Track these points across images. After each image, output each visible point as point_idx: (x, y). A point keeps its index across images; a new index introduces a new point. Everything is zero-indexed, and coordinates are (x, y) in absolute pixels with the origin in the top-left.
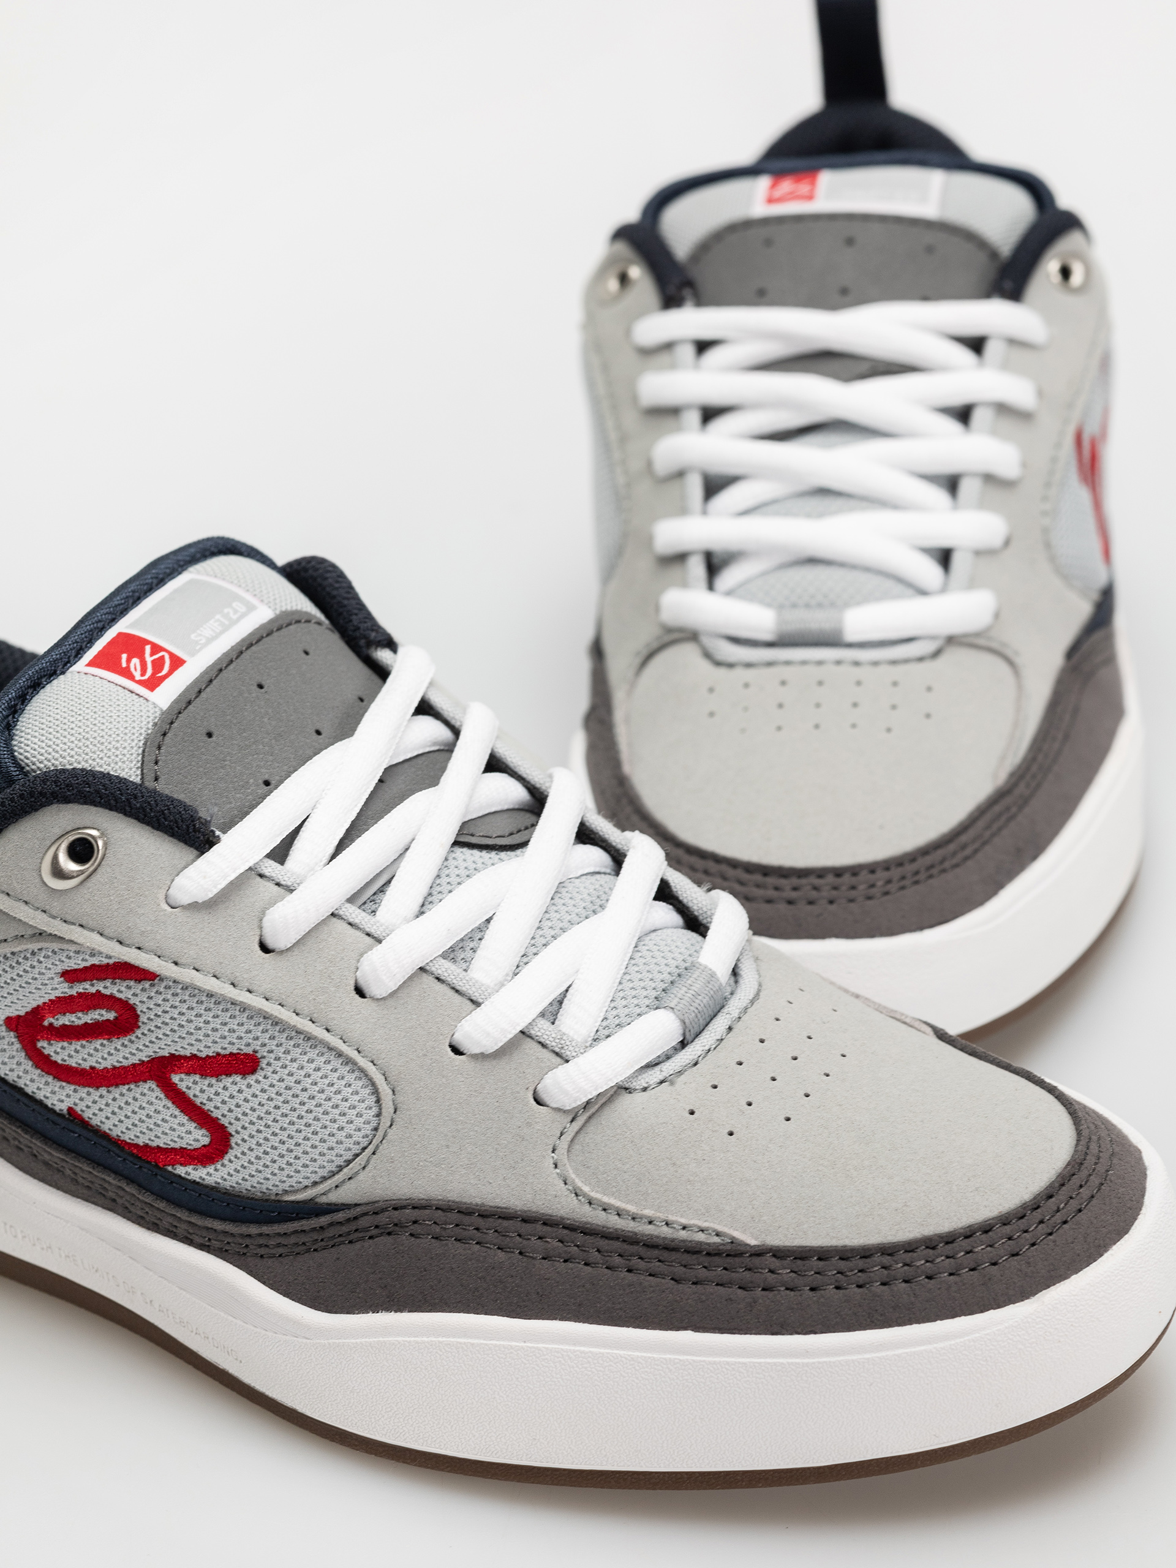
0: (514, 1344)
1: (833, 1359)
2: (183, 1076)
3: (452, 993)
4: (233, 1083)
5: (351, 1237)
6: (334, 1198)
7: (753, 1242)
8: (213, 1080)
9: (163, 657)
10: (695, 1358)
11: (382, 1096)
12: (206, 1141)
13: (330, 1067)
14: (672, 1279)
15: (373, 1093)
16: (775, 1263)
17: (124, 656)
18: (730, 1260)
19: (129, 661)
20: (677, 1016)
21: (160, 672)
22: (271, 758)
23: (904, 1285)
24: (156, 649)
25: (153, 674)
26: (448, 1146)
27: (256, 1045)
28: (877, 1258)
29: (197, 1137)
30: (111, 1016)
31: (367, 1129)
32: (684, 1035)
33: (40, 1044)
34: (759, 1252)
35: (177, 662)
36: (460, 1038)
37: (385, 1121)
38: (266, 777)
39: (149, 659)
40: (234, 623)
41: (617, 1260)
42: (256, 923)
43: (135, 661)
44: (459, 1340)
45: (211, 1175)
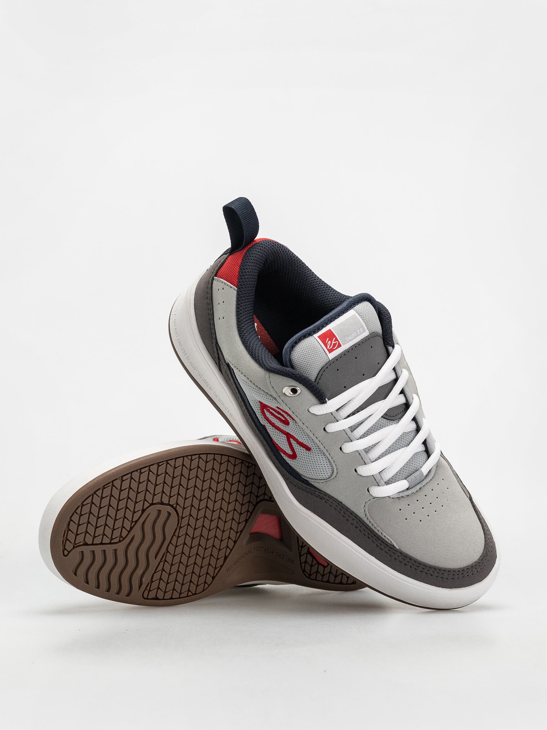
0: (335, 538)
1: (401, 581)
2: (293, 440)
3: (361, 458)
4: (303, 450)
5: (312, 493)
6: (312, 483)
7: (397, 548)
8: (299, 446)
9: (337, 343)
10: (372, 564)
11: (334, 473)
12: (291, 454)
13: (326, 461)
14: (376, 545)
15: (332, 470)
16: (400, 555)
17: (328, 339)
18: (390, 549)
19: (328, 341)
20: (409, 484)
21: (334, 348)
22: (349, 380)
23: (425, 573)
24: (336, 340)
25: (332, 348)
26: (343, 490)
27: (312, 447)
28: (422, 566)
29: (290, 452)
30: (284, 419)
31: (327, 477)
32: (409, 487)
33: (264, 410)
34: (397, 551)
35: (339, 346)
36: (357, 469)
37: (332, 478)
38: (345, 385)
39: (333, 343)
40: (358, 335)
41: (367, 534)
42: (325, 424)
43: (330, 342)
44: (324, 529)
45: (288, 461)
